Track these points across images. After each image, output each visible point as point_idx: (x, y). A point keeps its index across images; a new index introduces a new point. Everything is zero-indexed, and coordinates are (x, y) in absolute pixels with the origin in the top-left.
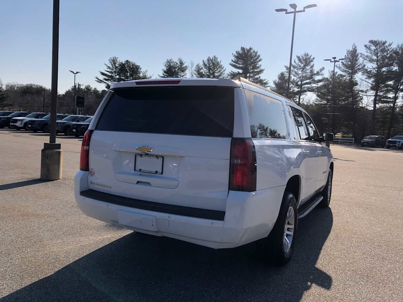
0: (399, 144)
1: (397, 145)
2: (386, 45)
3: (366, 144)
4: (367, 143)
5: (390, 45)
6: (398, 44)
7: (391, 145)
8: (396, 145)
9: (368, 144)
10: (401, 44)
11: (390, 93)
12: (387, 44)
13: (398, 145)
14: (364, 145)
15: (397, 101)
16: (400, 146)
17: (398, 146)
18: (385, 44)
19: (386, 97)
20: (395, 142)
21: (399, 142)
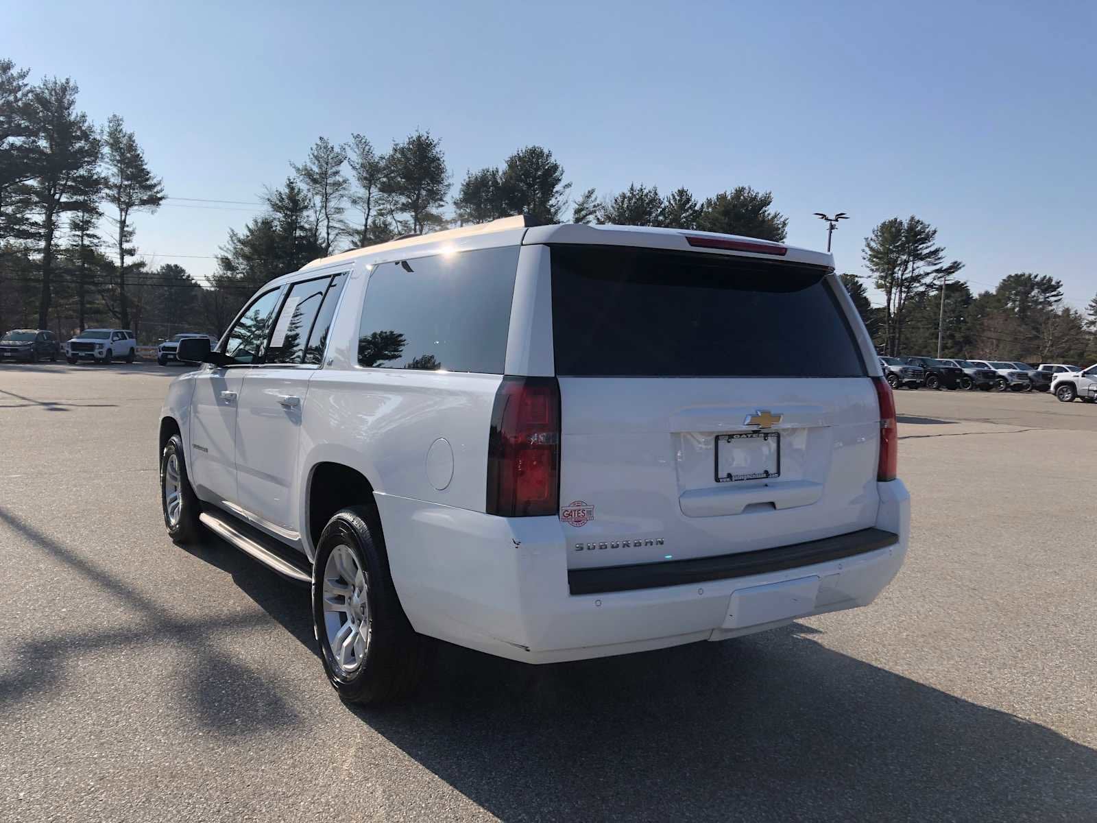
0: (101, 350)
1: (96, 353)
2: (12, 75)
3: (9, 354)
4: (14, 350)
5: (23, 76)
6: (45, 77)
7: (82, 354)
8: (95, 355)
9: (15, 354)
10: (54, 80)
11: (34, 211)
12: (14, 72)
13: (100, 353)
14: (4, 356)
15: (57, 233)
16: (104, 356)
17: (99, 356)
18: (9, 69)
19: (24, 221)
20: (91, 346)
21: (101, 345)
